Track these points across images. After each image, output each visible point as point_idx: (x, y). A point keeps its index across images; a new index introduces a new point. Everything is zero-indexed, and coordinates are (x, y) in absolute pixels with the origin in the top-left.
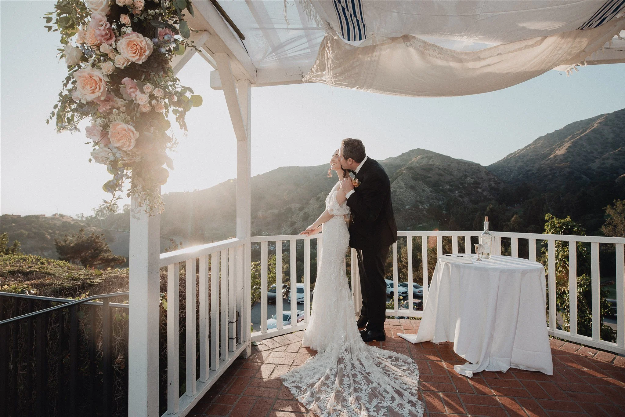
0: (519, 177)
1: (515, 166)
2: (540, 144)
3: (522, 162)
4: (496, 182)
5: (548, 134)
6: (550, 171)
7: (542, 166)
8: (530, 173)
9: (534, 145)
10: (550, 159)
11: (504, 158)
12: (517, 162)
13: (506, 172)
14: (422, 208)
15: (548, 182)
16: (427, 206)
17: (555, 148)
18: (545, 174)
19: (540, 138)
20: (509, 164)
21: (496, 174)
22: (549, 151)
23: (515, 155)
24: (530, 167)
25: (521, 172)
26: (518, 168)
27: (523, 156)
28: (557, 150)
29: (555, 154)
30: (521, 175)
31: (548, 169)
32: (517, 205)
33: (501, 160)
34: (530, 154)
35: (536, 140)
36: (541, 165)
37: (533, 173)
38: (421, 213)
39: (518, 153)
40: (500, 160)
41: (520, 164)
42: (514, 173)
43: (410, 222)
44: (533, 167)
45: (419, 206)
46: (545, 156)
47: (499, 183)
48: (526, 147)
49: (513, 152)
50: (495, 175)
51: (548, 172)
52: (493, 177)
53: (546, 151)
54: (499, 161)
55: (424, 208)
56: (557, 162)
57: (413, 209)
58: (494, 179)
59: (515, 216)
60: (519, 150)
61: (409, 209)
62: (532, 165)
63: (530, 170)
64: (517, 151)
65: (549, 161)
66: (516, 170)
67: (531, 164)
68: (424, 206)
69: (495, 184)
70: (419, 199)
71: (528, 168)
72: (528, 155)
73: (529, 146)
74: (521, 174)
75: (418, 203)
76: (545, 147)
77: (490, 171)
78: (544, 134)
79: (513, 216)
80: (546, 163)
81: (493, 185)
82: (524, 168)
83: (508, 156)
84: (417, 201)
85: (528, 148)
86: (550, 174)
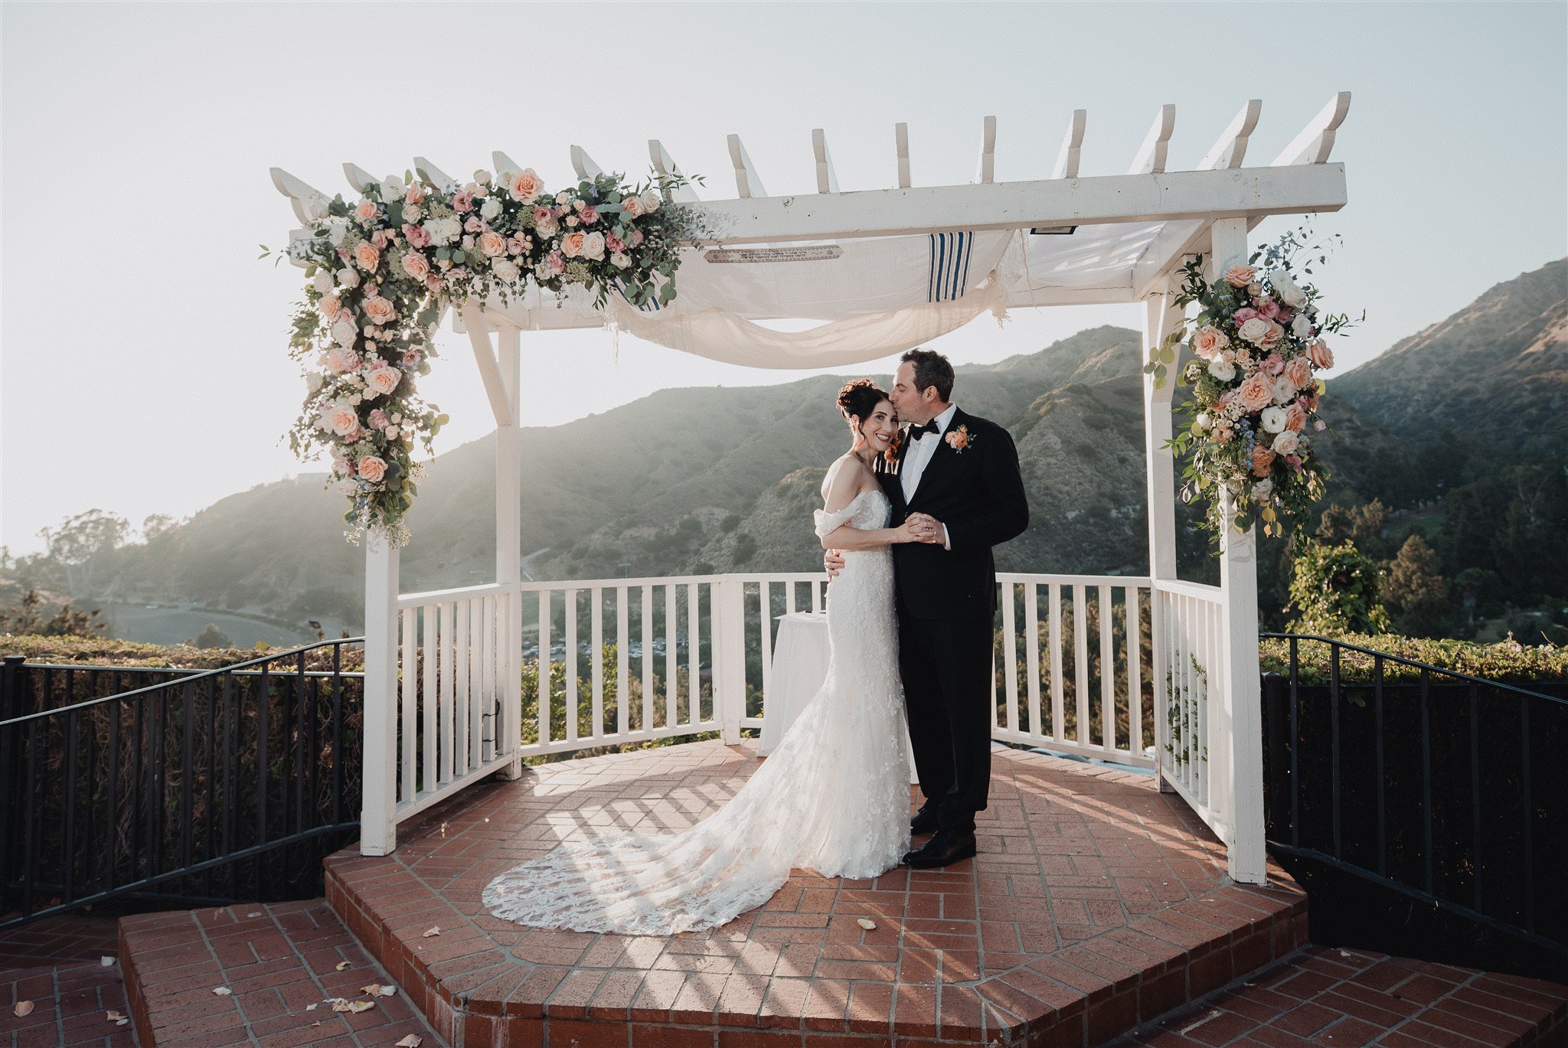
0: (1432, 414)
1: (1419, 379)
2: (1499, 307)
3: (1441, 364)
4: (1356, 433)
5: (1524, 275)
6: (1534, 391)
7: (1507, 377)
8: (1467, 399)
9: (1480, 310)
10: (1532, 354)
11: (1385, 353)
12: (1425, 364)
13: (1390, 398)
14: (1117, 518)
15: (1526, 430)
16: (1134, 510)
17: (1546, 320)
18: (1517, 402)
19: (1498, 289)
20: (1401, 374)
21: (1357, 406)
22: (1531, 330)
23: (1418, 344)
24: (1470, 380)
25: (1438, 397)
26: (1429, 385)
27: (1446, 345)
28: (1554, 325)
29: (1548, 338)
30: (1440, 408)
31: (1527, 386)
32: (1425, 504)
33: (1374, 361)
34: (1468, 340)
35: (1486, 295)
36: (1506, 373)
37: (1478, 401)
38: (1115, 534)
39: (1429, 337)
40: (1370, 359)
41: (1436, 371)
42: (1418, 401)
43: (1081, 563)
44: (1477, 380)
45: (1109, 510)
46: (1515, 347)
47: (1368, 434)
48: (1456, 317)
49: (1412, 333)
50: (1352, 410)
51: (1527, 398)
52: (1346, 416)
53: (1520, 328)
54: (1368, 364)
55: (1126, 516)
56: (1554, 363)
57: (1091, 521)
58: (1350, 420)
59: (1410, 541)
60: (1432, 325)
61: (1076, 520)
62: (1474, 375)
63: (1466, 392)
64: (1427, 330)
65: (1528, 363)
66: (1422, 392)
67: (1471, 372)
68: (1123, 510)
69: (1355, 436)
70: (1108, 487)
71: (1461, 386)
72: (1460, 343)
73: (1463, 312)
74: (1438, 403)
75: (1106, 503)
76: (1516, 318)
77: (1336, 397)
78: (1513, 276)
79: (1405, 539)
80: (1518, 368)
81: (1348, 441)
82: (1447, 386)
83: (1396, 347)
84: (1103, 495)
85: (1460, 321)
86: (1532, 405)
